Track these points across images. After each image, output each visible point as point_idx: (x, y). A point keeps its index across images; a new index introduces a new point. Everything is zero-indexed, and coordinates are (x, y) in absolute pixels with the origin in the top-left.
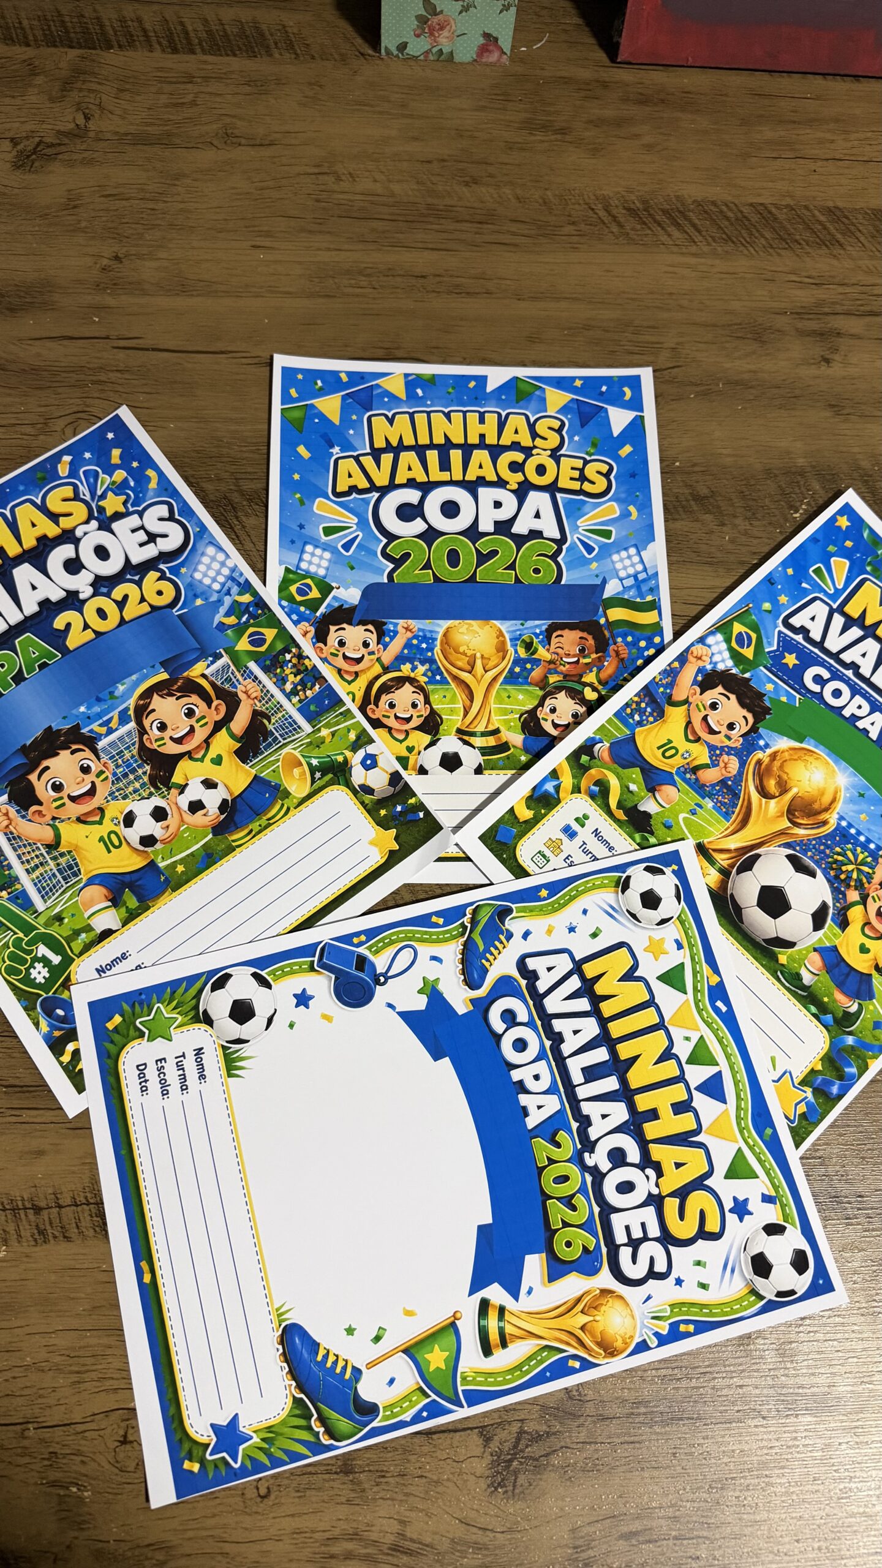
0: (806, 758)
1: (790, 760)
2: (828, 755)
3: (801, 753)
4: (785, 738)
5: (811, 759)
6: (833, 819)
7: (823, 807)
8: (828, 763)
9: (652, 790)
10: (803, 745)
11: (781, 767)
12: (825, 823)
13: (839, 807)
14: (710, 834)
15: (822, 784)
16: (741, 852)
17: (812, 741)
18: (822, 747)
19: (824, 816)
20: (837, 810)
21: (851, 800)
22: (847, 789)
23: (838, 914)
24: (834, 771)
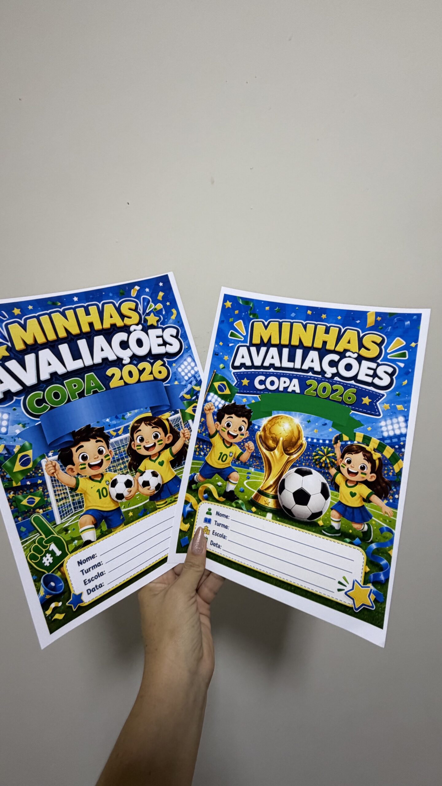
0: (277, 421)
1: (272, 426)
2: (285, 413)
3: (274, 421)
4: (264, 418)
5: (279, 420)
6: (303, 441)
7: (297, 438)
8: (287, 417)
9: (227, 479)
10: (273, 416)
11: (270, 433)
12: (301, 445)
13: (303, 433)
14: (260, 483)
15: (290, 429)
16: (276, 483)
17: (275, 412)
18: (280, 412)
19: (300, 442)
20: (303, 436)
21: (306, 427)
22: (301, 423)
23: (332, 484)
24: (291, 419)
